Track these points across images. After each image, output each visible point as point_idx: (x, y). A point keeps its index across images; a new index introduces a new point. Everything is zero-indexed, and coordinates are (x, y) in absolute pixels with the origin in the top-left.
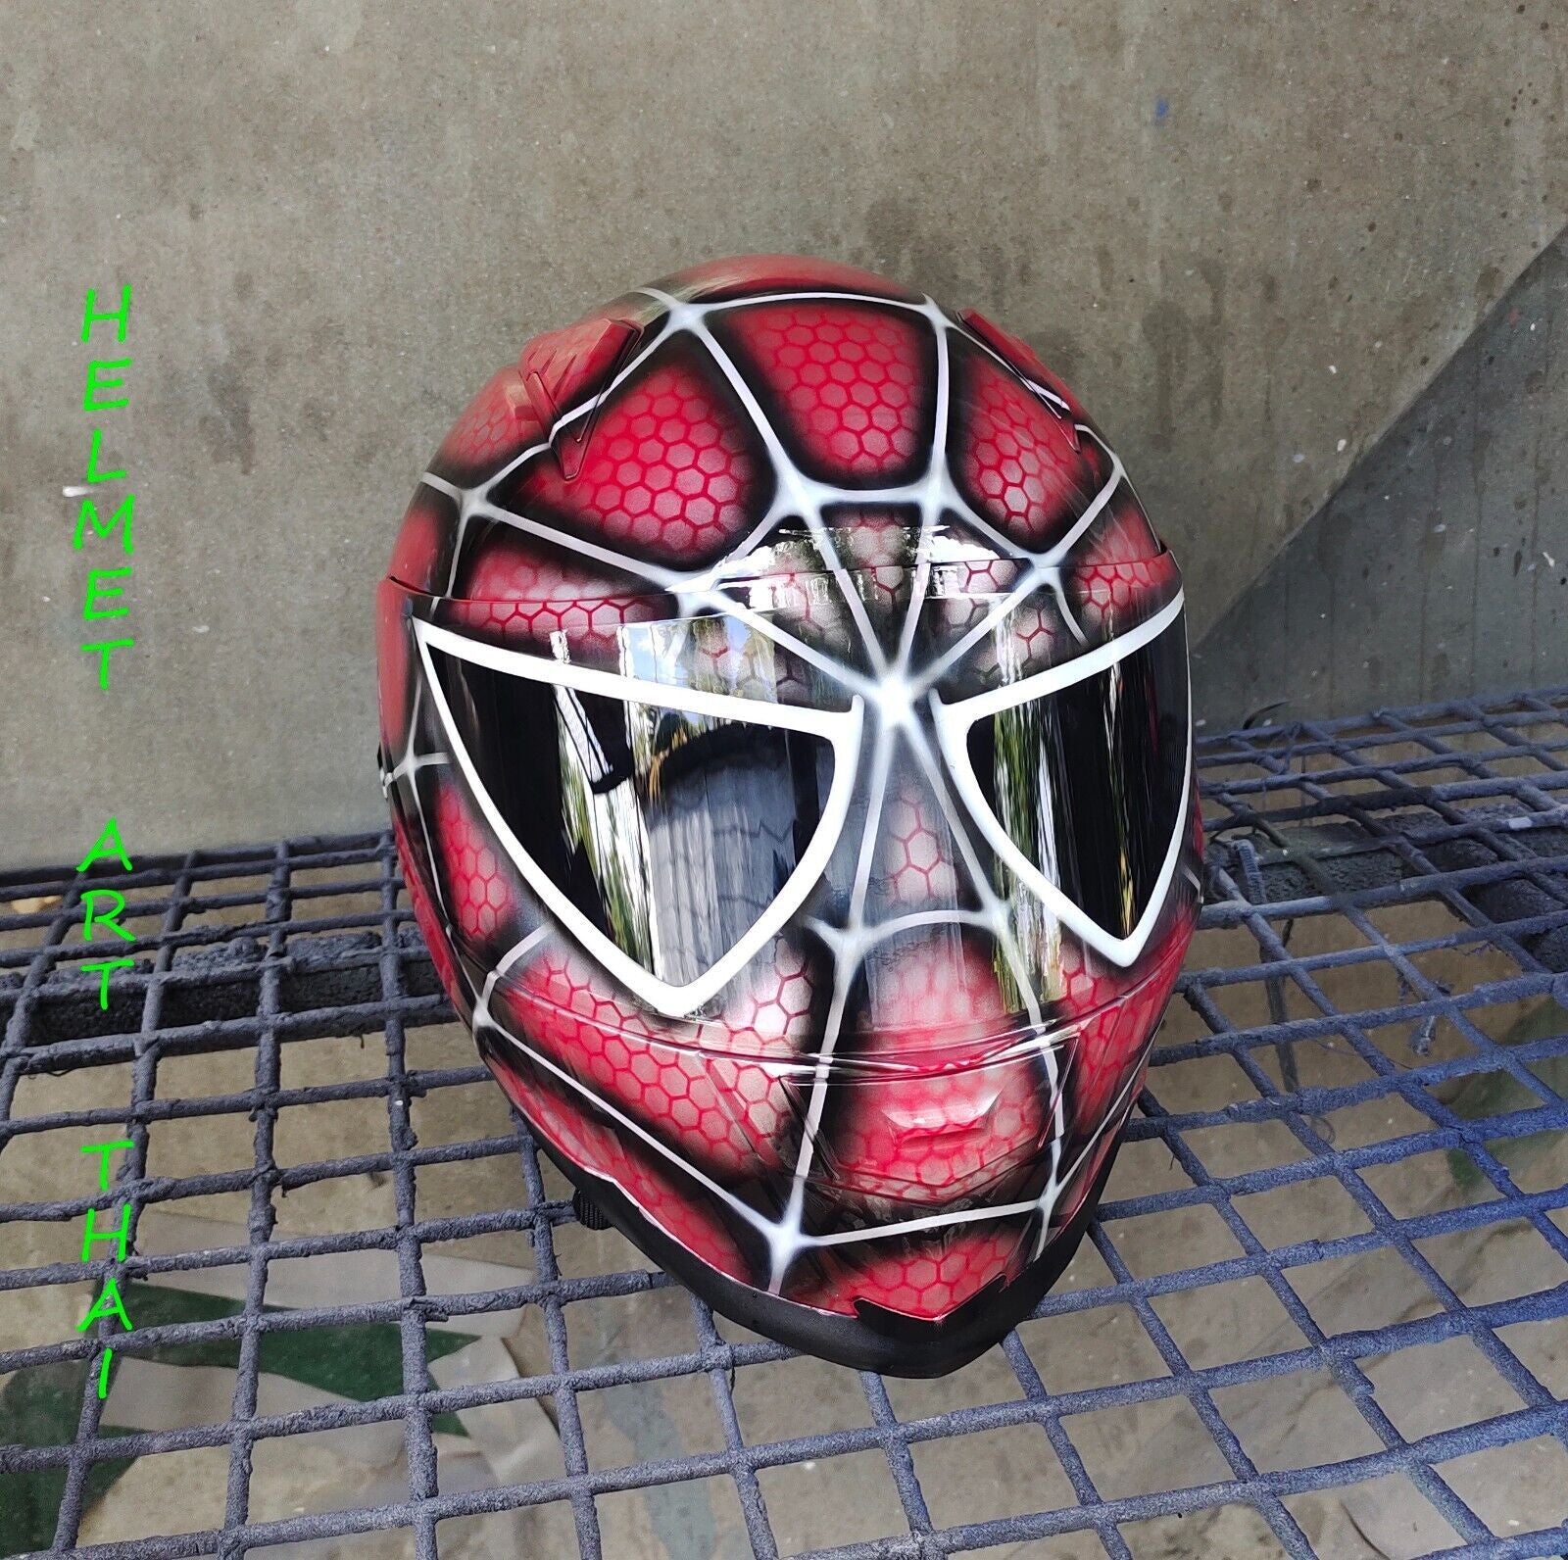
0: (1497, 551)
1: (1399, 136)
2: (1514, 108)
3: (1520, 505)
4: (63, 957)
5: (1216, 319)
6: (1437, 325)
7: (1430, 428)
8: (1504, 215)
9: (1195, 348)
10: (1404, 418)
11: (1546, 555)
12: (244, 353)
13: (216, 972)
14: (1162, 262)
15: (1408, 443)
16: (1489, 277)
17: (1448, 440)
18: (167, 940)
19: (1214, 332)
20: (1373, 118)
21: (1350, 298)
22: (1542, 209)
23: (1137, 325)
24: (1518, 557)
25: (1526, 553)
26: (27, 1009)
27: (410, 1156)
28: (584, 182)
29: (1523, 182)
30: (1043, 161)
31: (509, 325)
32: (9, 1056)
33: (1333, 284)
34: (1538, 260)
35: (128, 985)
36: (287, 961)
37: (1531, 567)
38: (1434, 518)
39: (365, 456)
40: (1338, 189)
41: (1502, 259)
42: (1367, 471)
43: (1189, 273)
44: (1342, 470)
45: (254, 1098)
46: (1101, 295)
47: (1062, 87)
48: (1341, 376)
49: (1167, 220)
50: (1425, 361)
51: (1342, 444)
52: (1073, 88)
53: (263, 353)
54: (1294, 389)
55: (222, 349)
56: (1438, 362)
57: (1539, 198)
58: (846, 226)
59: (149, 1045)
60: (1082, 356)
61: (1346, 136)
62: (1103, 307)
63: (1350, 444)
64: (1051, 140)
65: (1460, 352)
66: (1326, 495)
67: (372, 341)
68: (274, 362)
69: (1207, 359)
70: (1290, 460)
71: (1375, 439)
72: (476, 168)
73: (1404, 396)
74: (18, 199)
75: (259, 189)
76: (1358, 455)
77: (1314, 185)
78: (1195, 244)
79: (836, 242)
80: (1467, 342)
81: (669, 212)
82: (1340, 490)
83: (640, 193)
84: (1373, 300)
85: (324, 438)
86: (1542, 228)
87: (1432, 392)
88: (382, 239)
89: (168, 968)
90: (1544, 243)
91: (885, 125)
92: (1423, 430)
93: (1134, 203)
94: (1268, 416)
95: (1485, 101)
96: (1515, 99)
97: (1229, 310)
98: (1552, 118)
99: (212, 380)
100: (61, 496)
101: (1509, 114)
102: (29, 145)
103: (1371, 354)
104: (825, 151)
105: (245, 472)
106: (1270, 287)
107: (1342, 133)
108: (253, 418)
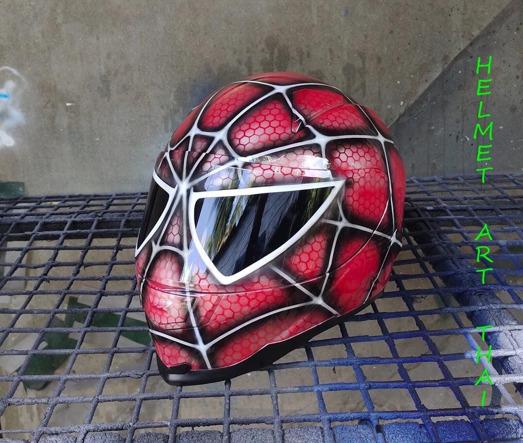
0: (450, 135)
1: (417, 19)
2: (452, 11)
3: (458, 122)
4: (54, 214)
5: (363, 68)
6: (430, 71)
7: (429, 99)
8: (450, 41)
9: (358, 75)
10: (420, 96)
11: (466, 137)
12: (108, 72)
13: (85, 219)
14: (348, 53)
15: (422, 103)
16: (446, 58)
17: (434, 103)
18: (77, 212)
19: (363, 71)
20: (409, 14)
21: (403, 63)
22: (462, 39)
23: (341, 69)
24: (457, 137)
25: (460, 136)
26: (41, 224)
27: (113, 262)
28: (192, 31)
29: (455, 32)
30: (313, 25)
31: (173, 66)
32: (34, 233)
33: (398, 59)
34: (461, 53)
35: (64, 221)
36: (101, 218)
37: (462, 140)
38: (430, 125)
39: (137, 98)
40: (399, 33)
41: (450, 53)
42: (409, 111)
43: (355, 55)
44: (402, 110)
45: (83, 247)
46: (330, 61)
47: (318, 7)
48: (401, 84)
49: (348, 41)
50: (427, 81)
51: (402, 103)
52: (321, 7)
53: (113, 72)
54: (387, 87)
55: (104, 71)
56: (431, 81)
57: (461, 36)
58: (260, 43)
59: (64, 234)
60: (325, 77)
61: (401, 19)
62: (331, 64)
63: (404, 103)
64: (315, 20)
65: (437, 79)
66: (397, 117)
67: (139, 70)
68: (115, 74)
69: (361, 79)
70: (386, 107)
71: (412, 102)
72: (165, 28)
73: (421, 90)
74: (58, 35)
75: (113, 32)
76: (407, 106)
77: (391, 32)
78: (357, 48)
79: (257, 46)
80: (439, 76)
81: (213, 38)
82: (402, 116)
83: (206, 34)
84: (410, 64)
85: (127, 93)
86: (462, 44)
87: (428, 90)
88: (142, 45)
89: (75, 217)
90: (462, 48)
91: (270, 16)
92: (427, 100)
93: (339, 37)
94: (380, 94)
95: (443, 9)
96: (452, 9)
97: (367, 65)
98: (464, 14)
99: (101, 79)
100: (66, 105)
101: (450, 13)
102: (60, 22)
103: (410, 79)
104: (254, 23)
105: (108, 101)
106: (379, 60)
107: (399, 18)
108: (111, 88)
